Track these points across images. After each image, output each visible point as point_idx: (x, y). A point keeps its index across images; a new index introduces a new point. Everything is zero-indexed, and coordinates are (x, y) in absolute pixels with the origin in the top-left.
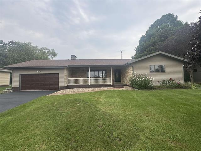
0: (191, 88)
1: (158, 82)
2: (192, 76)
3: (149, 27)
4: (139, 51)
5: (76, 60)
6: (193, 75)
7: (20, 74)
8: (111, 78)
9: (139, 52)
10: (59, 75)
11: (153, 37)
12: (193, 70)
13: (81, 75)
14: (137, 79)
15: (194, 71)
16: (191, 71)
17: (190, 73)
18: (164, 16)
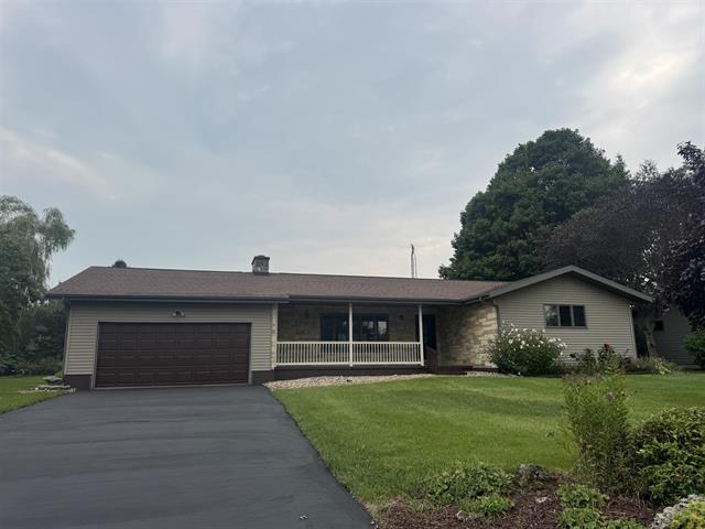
0: (657, 372)
1: (572, 356)
2: (654, 343)
3: (500, 166)
4: (468, 249)
5: (268, 274)
6: (656, 340)
7: (100, 323)
8: (421, 342)
9: (472, 252)
10: (254, 329)
11: (520, 202)
12: (653, 325)
13: (298, 333)
14: (523, 342)
15: (655, 330)
16: (648, 326)
17: (645, 332)
18: (549, 135)
